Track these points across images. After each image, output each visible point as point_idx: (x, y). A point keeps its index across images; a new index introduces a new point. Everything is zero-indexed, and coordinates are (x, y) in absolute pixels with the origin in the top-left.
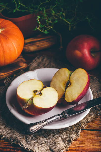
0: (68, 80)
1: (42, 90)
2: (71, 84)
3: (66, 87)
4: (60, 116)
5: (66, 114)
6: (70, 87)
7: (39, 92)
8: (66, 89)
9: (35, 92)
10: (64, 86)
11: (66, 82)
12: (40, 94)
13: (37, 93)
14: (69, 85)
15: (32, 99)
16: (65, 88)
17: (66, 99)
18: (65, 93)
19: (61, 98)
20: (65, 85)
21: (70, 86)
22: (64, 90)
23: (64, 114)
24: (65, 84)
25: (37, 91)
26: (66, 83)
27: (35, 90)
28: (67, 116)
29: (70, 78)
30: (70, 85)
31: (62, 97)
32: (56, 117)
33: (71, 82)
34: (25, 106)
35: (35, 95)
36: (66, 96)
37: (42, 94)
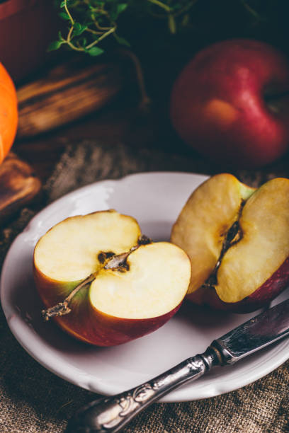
0: (235, 219)
1: (131, 251)
2: (245, 236)
3: (223, 245)
4: (205, 362)
5: (226, 352)
6: (239, 245)
7: (121, 260)
8: (223, 253)
9: (103, 257)
10: (220, 242)
11: (225, 227)
12: (124, 266)
13: (113, 263)
14: (234, 240)
15: (88, 283)
16: (221, 247)
17: (218, 289)
18: (217, 269)
19: (203, 286)
20: (223, 238)
21: (241, 242)
22: (217, 255)
23: (218, 352)
24: (221, 236)
25: (110, 255)
26: (227, 230)
27: (106, 249)
28: (230, 358)
29: (243, 212)
30: (241, 237)
31: (207, 282)
32: (190, 365)
33: (244, 226)
34: (57, 310)
35: (103, 270)
36: (220, 279)
37: (131, 267)
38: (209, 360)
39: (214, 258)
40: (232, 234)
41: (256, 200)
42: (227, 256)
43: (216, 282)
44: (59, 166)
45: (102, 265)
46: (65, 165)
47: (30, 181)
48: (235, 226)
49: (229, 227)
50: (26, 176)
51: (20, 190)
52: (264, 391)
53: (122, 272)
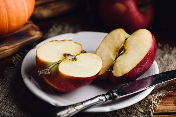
0: (123, 45)
1: (78, 55)
2: (126, 51)
3: (117, 55)
4: (105, 97)
5: (115, 94)
6: (123, 55)
7: (73, 57)
8: (116, 58)
9: (65, 55)
10: (115, 54)
11: (118, 48)
12: (75, 59)
14: (121, 53)
15: (58, 63)
16: (116, 56)
17: (114, 72)
18: (114, 64)
19: (107, 71)
20: (117, 53)
21: (124, 54)
22: (114, 59)
23: (111, 94)
24: (116, 52)
25: (69, 55)
26: (119, 50)
27: (67, 53)
28: (116, 96)
29: (126, 42)
30: (124, 52)
31: (109, 69)
32: (99, 97)
33: (126, 48)
34: (44, 71)
35: (65, 59)
36: (114, 68)
37: (77, 60)
38: (108, 97)
39: (113, 60)
40: (121, 51)
41: (132, 38)
42: (118, 59)
44: (51, 30)
45: (65, 58)
46: (53, 30)
47: (38, 32)
48: (122, 48)
49: (120, 48)
50: (36, 30)
51: (34, 35)
52: (130, 114)
53: (73, 61)
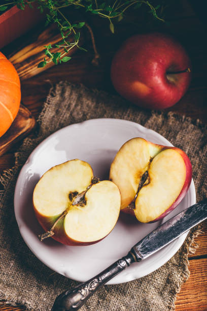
0: (146, 169)
1: (88, 189)
2: (151, 182)
3: (139, 185)
5: (138, 256)
6: (148, 186)
8: (139, 189)
11: (141, 172)
12: (83, 201)
13: (77, 200)
14: (145, 183)
15: (64, 214)
18: (135, 199)
19: (128, 208)
20: (139, 180)
22: (136, 191)
23: (134, 256)
24: (138, 178)
25: (76, 194)
26: (141, 175)
27: (73, 189)
28: (140, 259)
30: (149, 183)
32: (119, 266)
34: (47, 236)
35: (72, 206)
36: (137, 205)
37: (88, 202)
40: (144, 179)
42: (141, 192)
43: (135, 207)
45: (71, 203)
47: (29, 121)
48: (146, 173)
49: (143, 173)
50: (26, 118)
53: (82, 206)
